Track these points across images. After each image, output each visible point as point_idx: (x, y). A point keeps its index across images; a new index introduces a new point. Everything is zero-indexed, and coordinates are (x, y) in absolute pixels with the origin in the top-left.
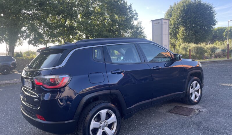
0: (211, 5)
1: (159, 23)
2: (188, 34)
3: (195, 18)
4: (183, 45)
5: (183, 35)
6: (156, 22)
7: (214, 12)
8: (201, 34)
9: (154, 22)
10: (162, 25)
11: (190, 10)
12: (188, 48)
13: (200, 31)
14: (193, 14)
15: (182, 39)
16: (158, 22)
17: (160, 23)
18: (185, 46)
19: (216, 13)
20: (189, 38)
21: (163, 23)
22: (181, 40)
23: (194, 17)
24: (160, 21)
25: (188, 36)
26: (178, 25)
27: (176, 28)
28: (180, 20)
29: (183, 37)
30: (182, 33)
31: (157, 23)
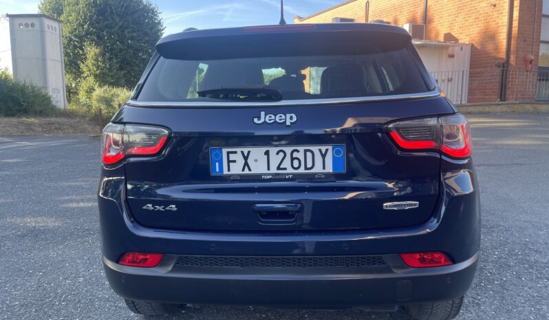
0: (153, 6)
1: (33, 25)
2: (110, 65)
3: (122, 28)
4: (99, 91)
5: (98, 67)
6: (24, 21)
7: (159, 23)
8: (137, 68)
9: (18, 21)
10: (42, 32)
11: (110, 8)
12: (115, 99)
13: (135, 63)
14: (117, 19)
15: (96, 76)
16: (29, 21)
17: (37, 27)
18: (106, 95)
19: (164, 27)
20: (112, 77)
21: (46, 29)
22: (91, 79)
23: (120, 27)
24: (36, 21)
25: (110, 69)
26: (81, 39)
27: (75, 47)
28: (86, 26)
29: (98, 72)
30: (94, 60)
31: (27, 25)
